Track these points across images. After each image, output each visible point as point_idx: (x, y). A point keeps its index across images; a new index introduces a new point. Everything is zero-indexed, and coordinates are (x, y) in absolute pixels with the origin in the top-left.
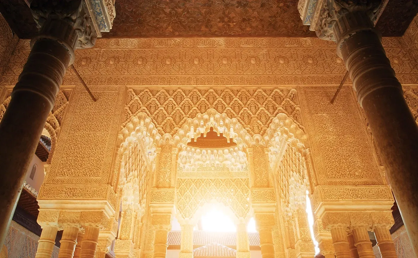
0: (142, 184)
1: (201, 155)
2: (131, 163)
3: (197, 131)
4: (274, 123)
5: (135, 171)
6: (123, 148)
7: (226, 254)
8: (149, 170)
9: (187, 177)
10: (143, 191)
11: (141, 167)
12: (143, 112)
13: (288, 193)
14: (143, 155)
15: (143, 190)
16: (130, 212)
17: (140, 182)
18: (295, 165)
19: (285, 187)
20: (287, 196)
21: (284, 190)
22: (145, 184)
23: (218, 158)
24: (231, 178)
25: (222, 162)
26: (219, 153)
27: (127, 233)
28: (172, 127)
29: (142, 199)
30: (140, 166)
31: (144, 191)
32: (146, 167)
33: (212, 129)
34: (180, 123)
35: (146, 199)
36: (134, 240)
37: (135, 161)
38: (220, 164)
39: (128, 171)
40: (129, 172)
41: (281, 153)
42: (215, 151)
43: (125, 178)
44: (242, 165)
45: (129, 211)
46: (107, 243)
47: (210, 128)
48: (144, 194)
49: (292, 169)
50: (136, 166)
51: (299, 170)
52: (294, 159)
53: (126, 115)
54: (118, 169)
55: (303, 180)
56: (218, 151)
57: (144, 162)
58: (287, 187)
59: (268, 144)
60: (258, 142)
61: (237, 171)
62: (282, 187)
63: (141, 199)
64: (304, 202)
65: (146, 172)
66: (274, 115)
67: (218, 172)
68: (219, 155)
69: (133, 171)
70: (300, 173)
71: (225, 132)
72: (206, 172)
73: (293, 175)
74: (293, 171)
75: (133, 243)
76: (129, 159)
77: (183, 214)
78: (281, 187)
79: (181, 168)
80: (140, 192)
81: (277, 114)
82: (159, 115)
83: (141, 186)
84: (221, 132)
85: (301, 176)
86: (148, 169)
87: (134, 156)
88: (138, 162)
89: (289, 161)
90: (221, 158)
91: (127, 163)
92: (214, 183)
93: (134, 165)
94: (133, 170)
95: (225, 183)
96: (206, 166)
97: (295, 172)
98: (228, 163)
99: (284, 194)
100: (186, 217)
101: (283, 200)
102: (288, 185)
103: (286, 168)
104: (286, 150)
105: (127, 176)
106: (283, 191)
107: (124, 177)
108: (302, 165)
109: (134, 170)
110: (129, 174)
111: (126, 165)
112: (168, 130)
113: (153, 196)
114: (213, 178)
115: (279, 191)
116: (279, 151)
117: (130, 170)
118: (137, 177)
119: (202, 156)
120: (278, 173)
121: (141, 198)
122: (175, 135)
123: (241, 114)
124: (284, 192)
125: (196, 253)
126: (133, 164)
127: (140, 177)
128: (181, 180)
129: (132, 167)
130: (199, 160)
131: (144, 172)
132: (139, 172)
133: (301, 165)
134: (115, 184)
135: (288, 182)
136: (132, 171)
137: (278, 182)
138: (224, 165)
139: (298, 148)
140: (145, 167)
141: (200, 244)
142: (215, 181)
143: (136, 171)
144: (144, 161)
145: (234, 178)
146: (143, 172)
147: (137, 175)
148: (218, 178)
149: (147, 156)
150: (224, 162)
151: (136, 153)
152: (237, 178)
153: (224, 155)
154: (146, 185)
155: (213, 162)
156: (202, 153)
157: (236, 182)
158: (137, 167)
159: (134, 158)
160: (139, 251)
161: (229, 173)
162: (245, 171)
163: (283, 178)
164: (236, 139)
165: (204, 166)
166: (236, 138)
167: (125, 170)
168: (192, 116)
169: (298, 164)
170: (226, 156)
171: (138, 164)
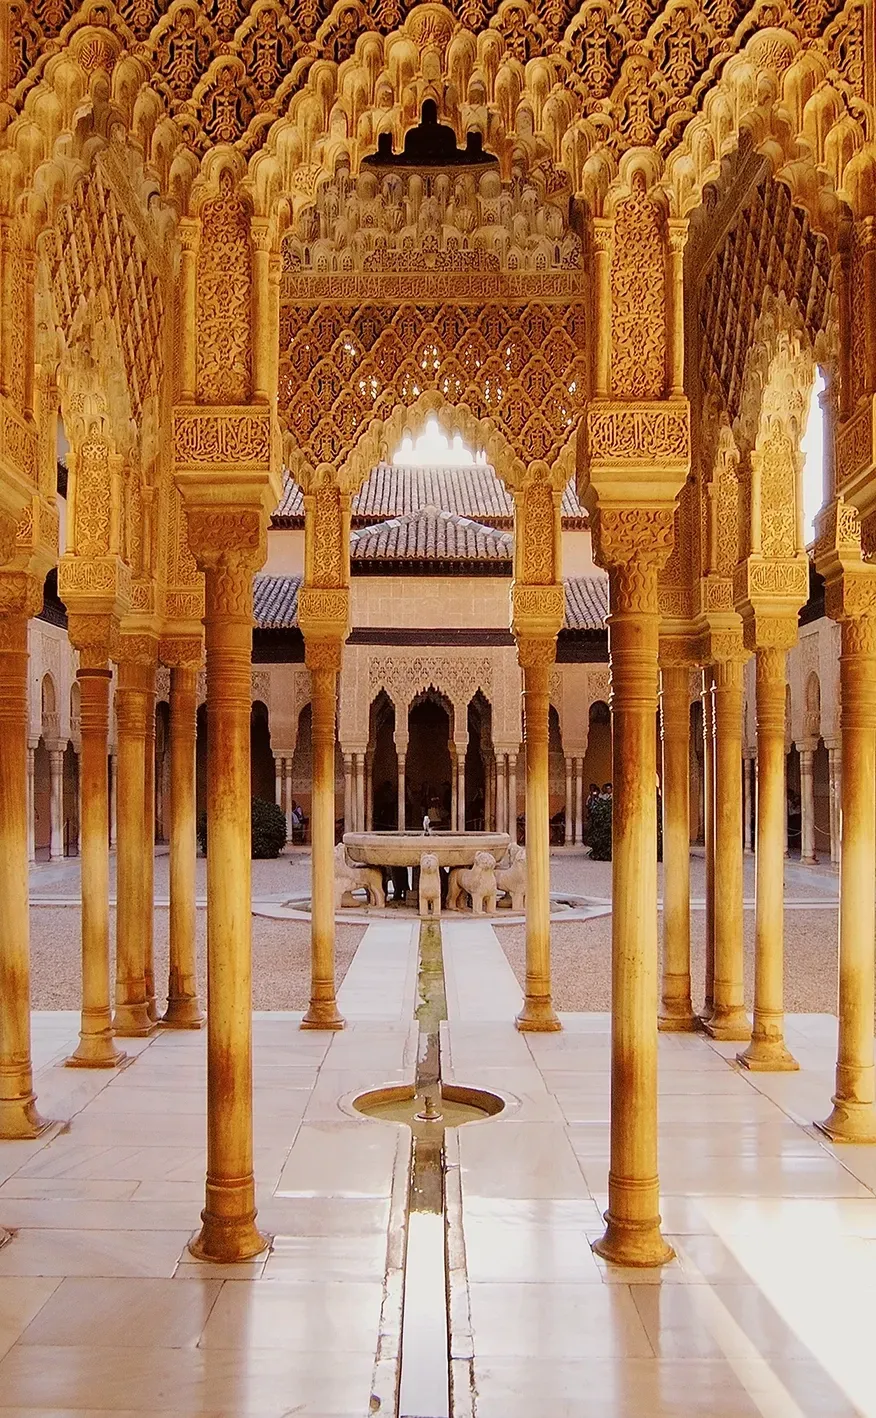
0: (137, 337)
1: (379, 198)
2: (76, 261)
3: (362, 128)
4: (730, 85)
5: (98, 287)
6: (28, 216)
7: (472, 549)
8: (157, 272)
9: (320, 299)
10: (144, 367)
11: (121, 266)
12: (97, 25)
13: (740, 372)
14: (124, 211)
15: (144, 360)
16: (99, 453)
17: (124, 332)
18: (789, 261)
19: (731, 347)
20: (732, 385)
21: (724, 359)
22: (149, 337)
23: (454, 212)
24: (505, 303)
25: (469, 232)
26: (458, 189)
27: (99, 532)
28: (245, 108)
29: (142, 400)
30: (117, 265)
31: (148, 367)
32: (144, 264)
33: (430, 109)
34: (281, 89)
35: (156, 397)
36: (129, 554)
37: (93, 245)
38: (461, 241)
39: (67, 298)
40: (72, 301)
41: (736, 195)
42: (442, 180)
43: (60, 329)
44: (557, 243)
45: (95, 449)
46: (29, 587)
47: (420, 107)
48: (146, 376)
49: (772, 280)
50: (102, 269)
51: (802, 285)
52: (788, 235)
53: (16, 40)
54: (21, 316)
55: (811, 332)
56: (452, 179)
57: (132, 242)
58: (737, 351)
59: (684, 198)
60: (645, 185)
61: (532, 271)
62: (715, 343)
63: (138, 400)
64: (797, 413)
65: (146, 283)
66: (735, 40)
67: (452, 275)
68: (457, 199)
69: (92, 293)
70: (806, 304)
71: (493, 131)
72: (401, 275)
73: (771, 304)
74: (774, 288)
75: (126, 563)
76: (66, 242)
77: (310, 450)
78: (711, 343)
79: (294, 261)
80: (129, 374)
81: (748, 34)
82: (178, 43)
83: (131, 345)
84: (473, 130)
85: (808, 316)
86: (153, 268)
87: (86, 225)
88: (109, 245)
89: (767, 239)
90: (466, 213)
91: (58, 263)
92: (434, 324)
93: (91, 268)
94: (89, 288)
95: (478, 324)
96: (399, 250)
97: (782, 294)
98: (496, 233)
99: (719, 376)
100: (321, 461)
101: (715, 399)
102: (745, 344)
103: (746, 266)
104: (759, 188)
105: (66, 317)
106: (718, 363)
107: (56, 327)
108: (820, 267)
109: (93, 285)
110: (74, 310)
111: (54, 271)
112: (225, 124)
113: (186, 438)
114: (430, 303)
115: (702, 361)
116: (728, 189)
117: (76, 289)
118: (112, 315)
119: (384, 204)
120: (710, 281)
121: (137, 393)
122: (258, 153)
123: (576, 35)
124: (723, 367)
125: (363, 544)
126: (87, 264)
127: (121, 313)
128: (297, 310)
129: (82, 275)
130: (370, 222)
131: (138, 286)
132: (115, 291)
133: (816, 268)
134: (19, 381)
135: (745, 330)
136: (86, 294)
137: (704, 321)
138: (481, 245)
139: (820, 212)
140: (140, 265)
141: (376, 513)
142: (438, 317)
143: (103, 289)
144: (134, 238)
145: (520, 302)
146: (134, 286)
147: (108, 304)
148: (449, 302)
149: (144, 211)
150: (479, 233)
151: (94, 210)
152: (533, 302)
153: (480, 198)
154: (155, 338)
155: (430, 232)
156: (385, 189)
157: (525, 319)
158: (106, 269)
159: (87, 234)
160: (153, 588)
161: (501, 279)
162: (568, 273)
163: (725, 305)
164: (541, 167)
165: (393, 251)
166: (539, 162)
167: (54, 294)
168: (336, 50)
169: (805, 262)
170: (491, 205)
171: (106, 258)
